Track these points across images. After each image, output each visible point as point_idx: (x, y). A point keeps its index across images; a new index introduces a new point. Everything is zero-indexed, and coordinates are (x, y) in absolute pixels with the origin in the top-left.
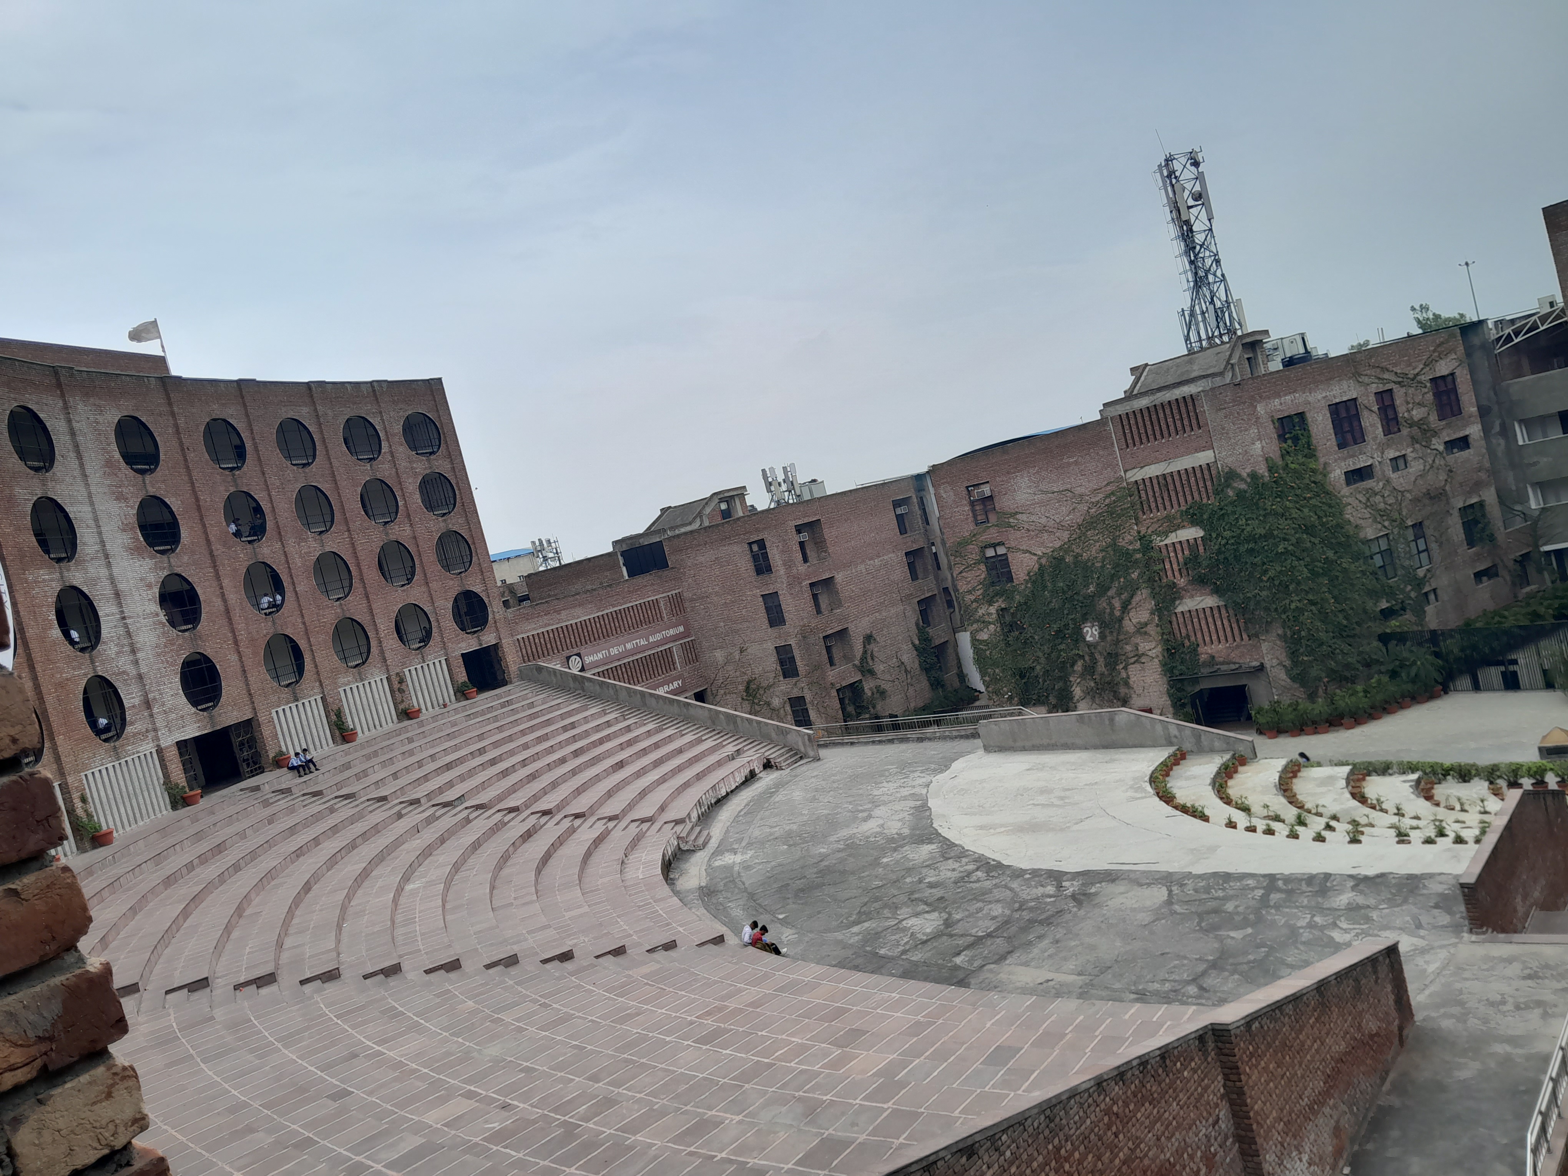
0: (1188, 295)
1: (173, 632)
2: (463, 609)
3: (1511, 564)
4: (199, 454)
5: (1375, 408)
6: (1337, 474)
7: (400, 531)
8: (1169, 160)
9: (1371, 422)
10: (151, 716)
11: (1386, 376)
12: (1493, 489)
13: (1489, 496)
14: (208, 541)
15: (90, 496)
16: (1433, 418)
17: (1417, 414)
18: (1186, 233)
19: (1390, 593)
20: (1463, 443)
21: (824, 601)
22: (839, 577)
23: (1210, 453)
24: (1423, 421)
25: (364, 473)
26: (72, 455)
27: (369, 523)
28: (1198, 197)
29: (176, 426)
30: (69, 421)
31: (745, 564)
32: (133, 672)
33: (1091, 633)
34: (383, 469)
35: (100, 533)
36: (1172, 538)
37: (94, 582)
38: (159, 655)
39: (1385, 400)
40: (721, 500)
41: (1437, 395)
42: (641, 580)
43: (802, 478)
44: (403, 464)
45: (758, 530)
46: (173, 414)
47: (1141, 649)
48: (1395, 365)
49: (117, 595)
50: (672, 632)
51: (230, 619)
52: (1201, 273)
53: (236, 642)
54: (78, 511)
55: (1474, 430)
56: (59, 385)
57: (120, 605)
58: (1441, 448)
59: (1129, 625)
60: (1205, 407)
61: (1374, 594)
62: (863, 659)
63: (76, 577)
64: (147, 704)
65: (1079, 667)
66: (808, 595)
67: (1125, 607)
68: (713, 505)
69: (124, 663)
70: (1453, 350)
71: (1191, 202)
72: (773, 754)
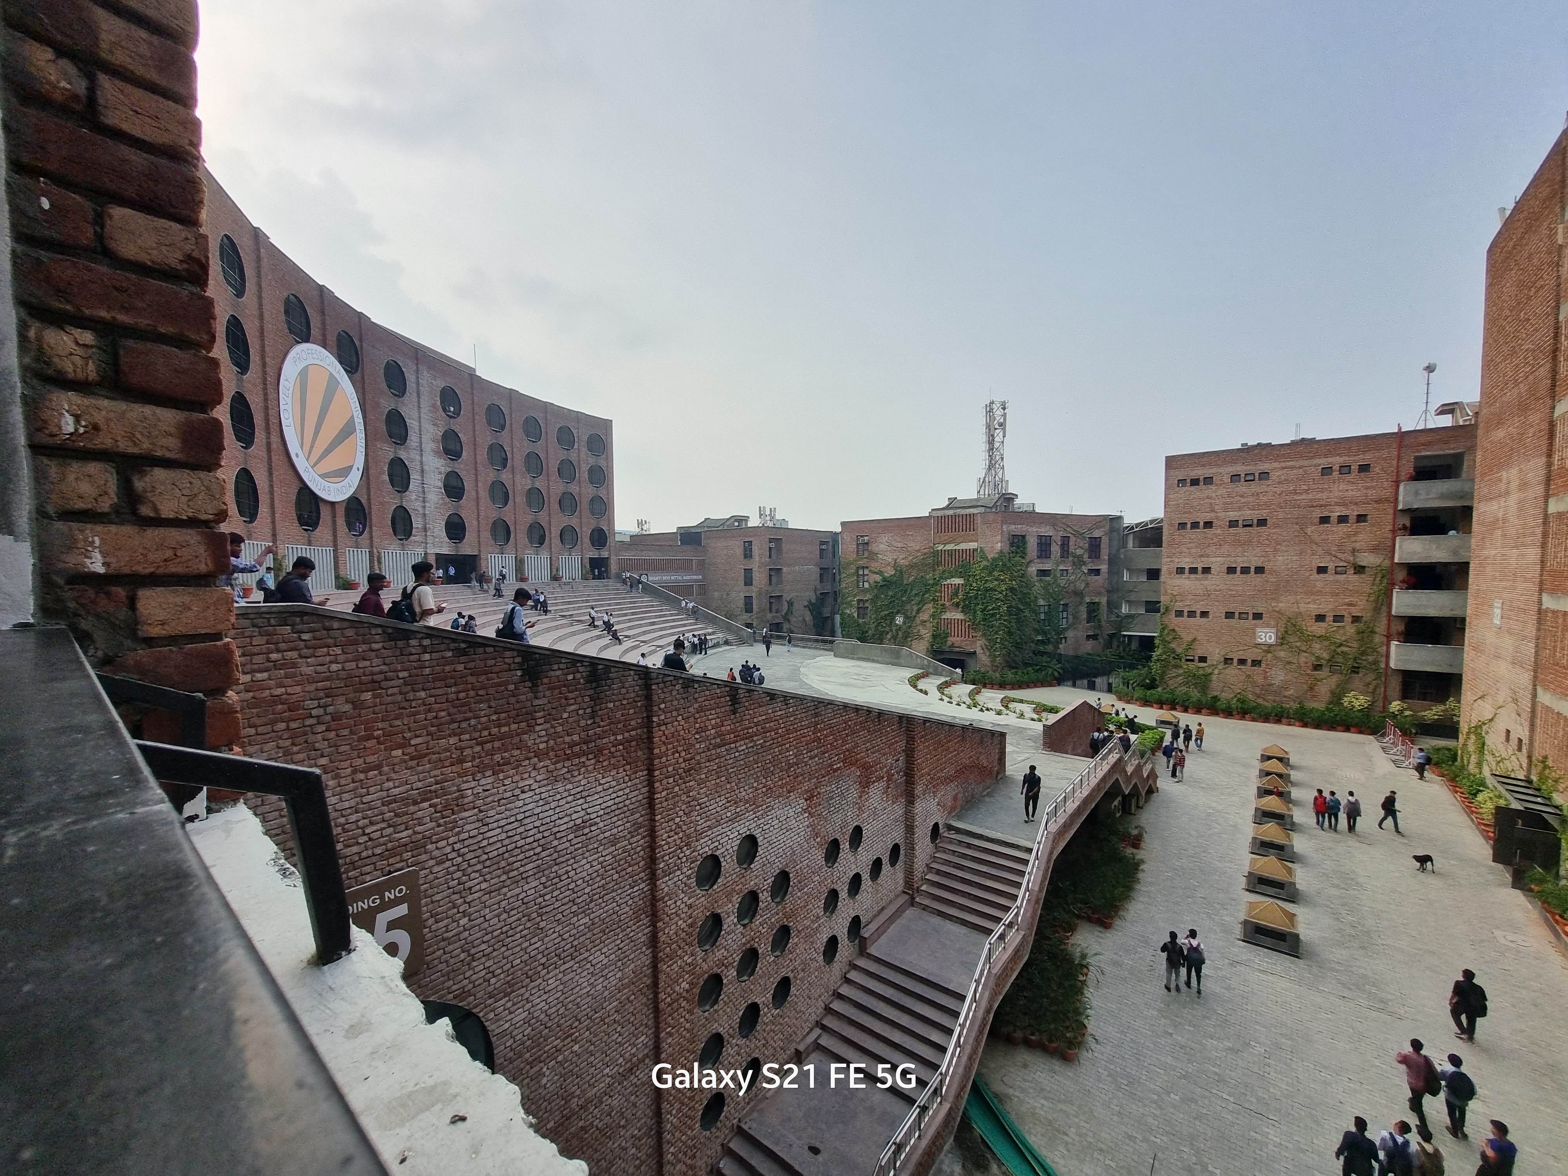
0: (984, 471)
1: (448, 500)
2: (596, 538)
3: (1106, 637)
4: (481, 419)
5: (1059, 543)
6: (1033, 569)
7: (574, 488)
8: (992, 403)
9: (1055, 549)
10: (426, 535)
11: (1068, 529)
12: (1106, 598)
13: (1104, 600)
14: (476, 462)
15: (420, 418)
16: (1086, 556)
17: (1079, 552)
18: (991, 441)
19: (1044, 633)
20: (1097, 572)
21: (774, 579)
22: (785, 569)
23: (976, 544)
24: (1081, 556)
25: (562, 455)
26: (415, 394)
27: (559, 479)
28: (1001, 425)
29: (473, 400)
30: (418, 378)
31: (739, 551)
32: (422, 512)
33: (899, 620)
34: (573, 456)
35: (421, 438)
36: (949, 581)
37: (412, 461)
38: (437, 508)
39: (1065, 543)
40: (736, 521)
41: (1091, 545)
42: (685, 547)
43: (778, 517)
44: (583, 456)
45: (751, 536)
46: (472, 394)
47: (921, 633)
48: (1075, 525)
49: (422, 471)
50: (695, 577)
51: (478, 503)
52: (993, 462)
53: (478, 516)
54: (412, 423)
55: (1104, 568)
56: (417, 359)
57: (423, 476)
58: (1086, 571)
59: (918, 621)
60: (979, 520)
61: (1037, 632)
62: (786, 614)
63: (403, 455)
64: (425, 530)
65: (889, 636)
66: (767, 574)
67: (918, 611)
68: (730, 521)
69: (418, 505)
70: (1104, 527)
71: (997, 426)
72: (730, 637)
